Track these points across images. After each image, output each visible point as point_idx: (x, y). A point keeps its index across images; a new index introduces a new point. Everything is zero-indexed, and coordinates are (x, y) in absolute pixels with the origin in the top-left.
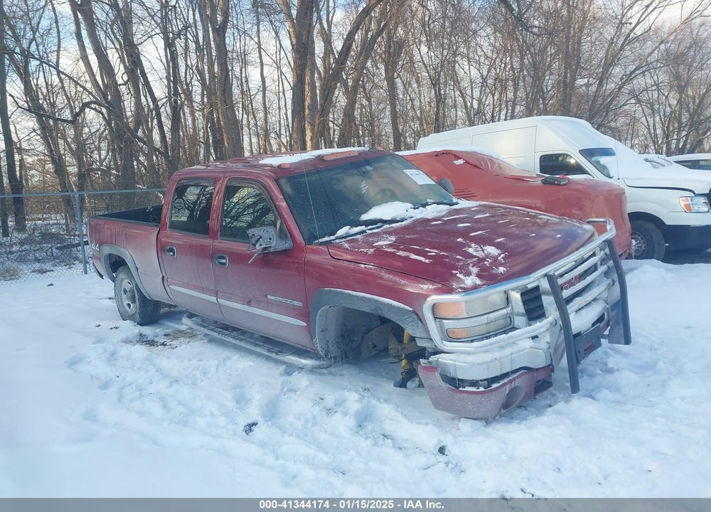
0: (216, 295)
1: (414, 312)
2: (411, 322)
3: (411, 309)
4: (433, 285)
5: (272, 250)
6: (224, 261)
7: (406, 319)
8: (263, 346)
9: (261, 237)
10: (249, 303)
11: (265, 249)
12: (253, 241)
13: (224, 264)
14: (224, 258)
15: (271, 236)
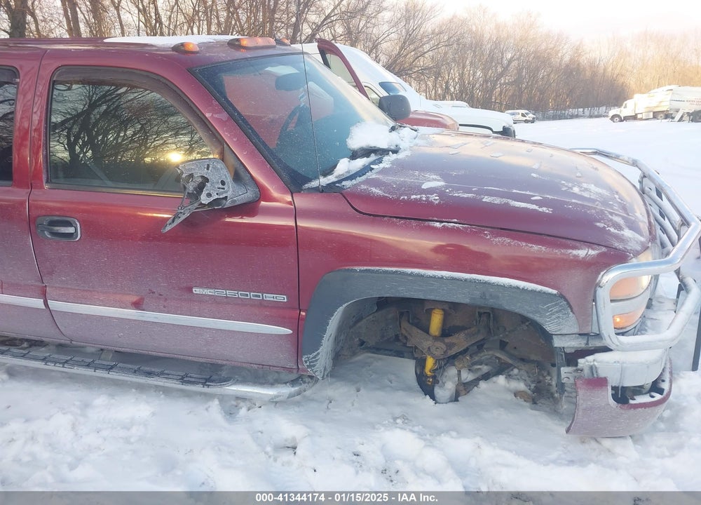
0: (44, 295)
1: (562, 296)
2: (557, 312)
3: (555, 292)
4: (593, 249)
5: (228, 204)
6: (71, 230)
7: (548, 308)
8: (162, 373)
9: (207, 180)
10: (137, 305)
11: (217, 201)
12: (191, 187)
13: (70, 235)
14: (69, 224)
15: (223, 178)
